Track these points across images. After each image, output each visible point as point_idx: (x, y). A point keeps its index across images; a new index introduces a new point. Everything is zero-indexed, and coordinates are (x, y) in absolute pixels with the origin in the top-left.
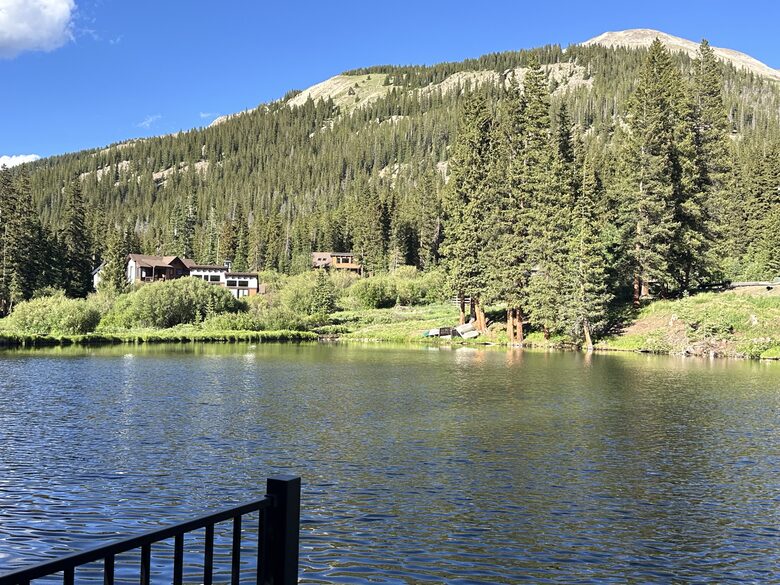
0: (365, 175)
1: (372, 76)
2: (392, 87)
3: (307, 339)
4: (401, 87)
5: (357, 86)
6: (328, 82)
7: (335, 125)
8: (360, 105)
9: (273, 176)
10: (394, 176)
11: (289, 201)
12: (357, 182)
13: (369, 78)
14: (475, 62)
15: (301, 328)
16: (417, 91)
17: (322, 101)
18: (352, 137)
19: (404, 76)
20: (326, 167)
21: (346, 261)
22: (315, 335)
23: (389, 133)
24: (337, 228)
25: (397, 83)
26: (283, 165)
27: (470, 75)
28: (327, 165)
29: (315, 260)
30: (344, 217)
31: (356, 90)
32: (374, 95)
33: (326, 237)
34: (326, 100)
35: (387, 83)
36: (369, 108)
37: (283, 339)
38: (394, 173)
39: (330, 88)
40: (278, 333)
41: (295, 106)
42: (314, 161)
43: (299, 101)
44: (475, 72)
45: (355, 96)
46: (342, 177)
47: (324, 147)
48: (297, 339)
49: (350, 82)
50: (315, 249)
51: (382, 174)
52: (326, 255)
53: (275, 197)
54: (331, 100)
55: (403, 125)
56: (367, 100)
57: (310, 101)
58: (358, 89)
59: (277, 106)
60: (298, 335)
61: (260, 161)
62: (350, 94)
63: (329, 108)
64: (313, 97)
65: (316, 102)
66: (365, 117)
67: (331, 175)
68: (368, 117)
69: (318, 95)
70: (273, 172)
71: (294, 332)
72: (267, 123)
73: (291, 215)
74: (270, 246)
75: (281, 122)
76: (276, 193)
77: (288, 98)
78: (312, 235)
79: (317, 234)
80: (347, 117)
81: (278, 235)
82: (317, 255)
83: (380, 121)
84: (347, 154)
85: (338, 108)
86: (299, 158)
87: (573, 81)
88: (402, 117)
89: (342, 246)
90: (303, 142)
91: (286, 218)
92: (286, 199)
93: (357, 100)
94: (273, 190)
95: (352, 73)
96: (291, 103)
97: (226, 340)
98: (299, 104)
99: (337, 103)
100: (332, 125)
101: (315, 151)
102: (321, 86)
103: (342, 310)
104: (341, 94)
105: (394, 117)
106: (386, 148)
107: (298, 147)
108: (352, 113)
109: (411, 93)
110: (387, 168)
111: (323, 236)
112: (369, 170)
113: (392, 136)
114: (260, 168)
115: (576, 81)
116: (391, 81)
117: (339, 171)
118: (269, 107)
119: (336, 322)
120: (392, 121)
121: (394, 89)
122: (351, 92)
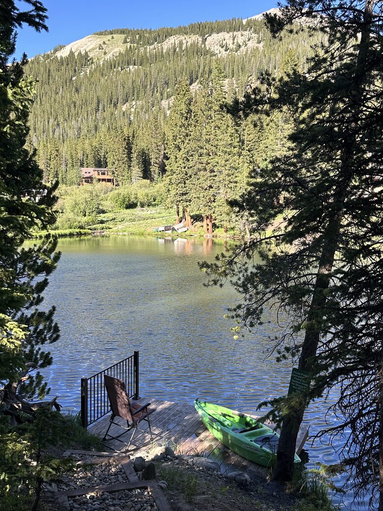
0: (112, 109)
1: (114, 36)
2: (129, 45)
3: (85, 234)
4: (135, 45)
5: (104, 43)
6: (84, 40)
7: (90, 71)
8: (107, 57)
9: (49, 109)
10: (133, 110)
11: (61, 126)
12: (107, 114)
13: (113, 38)
14: (185, 28)
15: (81, 227)
16: (146, 48)
17: (80, 53)
18: (102, 80)
19: (137, 36)
20: (85, 103)
21: (104, 174)
22: (90, 231)
23: (128, 79)
24: (96, 151)
25: (132, 42)
26: (55, 100)
27: (182, 38)
28: (86, 101)
29: (83, 173)
30: (101, 144)
31: (104, 46)
32: (117, 50)
33: (89, 157)
34: (83, 53)
35: (125, 42)
36: (114, 60)
37: (71, 235)
38: (132, 107)
39: (85, 44)
40: (68, 231)
41: (61, 57)
42: (76, 98)
43: (64, 53)
44: (185, 36)
45: (103, 51)
46: (97, 110)
47: (83, 88)
48: (79, 234)
49: (99, 40)
50: (82, 165)
51: (124, 108)
52: (91, 169)
53: (51, 124)
54: (86, 53)
55: (137, 72)
56: (112, 53)
57: (72, 53)
58: (105, 46)
59: (48, 57)
60: (80, 232)
61: (38, 98)
62: (100, 49)
63: (85, 59)
64: (73, 50)
65: (76, 54)
66: (111, 66)
67: (89, 109)
68: (113, 67)
69: (77, 50)
70: (48, 105)
71: (78, 230)
72: (42, 69)
73: (63, 136)
74: (52, 163)
75: (52, 68)
76: (51, 120)
77: (56, 51)
78: (80, 155)
79: (83, 155)
80: (98, 66)
81: (57, 156)
82: (84, 169)
83: (122, 70)
84: (100, 93)
85: (91, 59)
86: (67, 95)
87: (250, 44)
88: (136, 67)
89: (100, 163)
90: (68, 84)
91: (59, 139)
92: (58, 125)
93: (105, 53)
94: (49, 118)
95: (101, 34)
96: (59, 54)
97: (37, 238)
98: (64, 56)
99: (91, 55)
100: (88, 71)
101: (77, 90)
102: (79, 43)
103: (106, 212)
104: (93, 49)
105: (131, 67)
106: (126, 90)
107: (65, 86)
108: (101, 63)
109: (142, 50)
110: (128, 104)
111: (87, 157)
112: (115, 105)
113: (130, 81)
114: (39, 102)
115: (252, 44)
116: (128, 40)
117: (94, 105)
118: (43, 57)
119: (102, 222)
120: (130, 70)
121: (130, 46)
122: (100, 48)
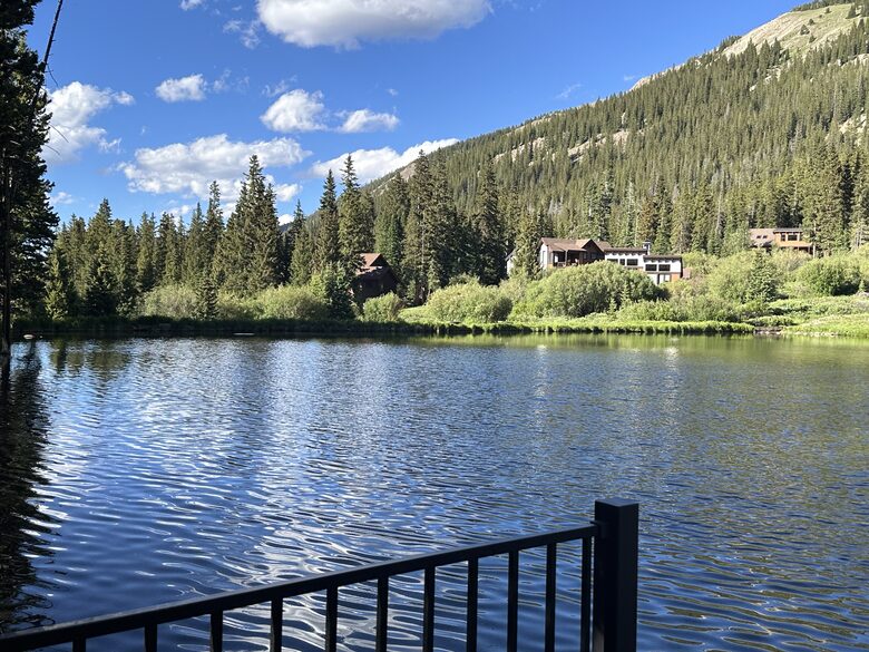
0: (820, 131)
1: (831, 8)
2: (858, 19)
3: (740, 332)
5: (812, 22)
6: (774, 22)
7: (783, 73)
8: (816, 45)
9: (704, 141)
10: (860, 130)
11: (723, 169)
12: (810, 140)
13: (828, 11)
15: (732, 319)
17: (766, 45)
18: (804, 85)
20: (770, 125)
21: (794, 238)
22: (750, 327)
23: (854, 77)
24: (781, 199)
25: (865, 13)
26: (716, 128)
28: (772, 122)
29: (753, 238)
30: (791, 185)
31: (811, 28)
32: (835, 31)
33: (767, 210)
34: (771, 44)
35: (852, 14)
36: (827, 48)
37: (710, 331)
38: (860, 126)
39: (780, 29)
40: (704, 324)
41: (732, 56)
42: (755, 119)
43: (738, 49)
45: (809, 36)
46: (791, 135)
47: (768, 101)
48: (728, 332)
49: (803, 19)
50: (753, 225)
51: (843, 129)
52: (769, 232)
53: (705, 166)
54: (777, 43)
56: (824, 38)
57: (752, 47)
58: (813, 27)
59: (710, 58)
60: (729, 327)
61: (688, 124)
62: (802, 33)
63: (775, 53)
64: (754, 42)
65: (759, 48)
66: (823, 59)
67: (776, 135)
68: (826, 61)
69: (761, 40)
70: (703, 136)
71: (723, 323)
72: (697, 79)
73: (725, 186)
74: (697, 223)
75: (714, 76)
76: (707, 160)
77: (724, 46)
78: (750, 208)
79: (756, 207)
80: (798, 62)
81: (708, 210)
82: (756, 232)
83: (842, 63)
84: (798, 107)
85: (787, 52)
86: (736, 116)
89: (788, 220)
90: (741, 97)
91: (718, 190)
92: (718, 167)
93: (812, 39)
94: (703, 158)
95: (806, 8)
96: (728, 53)
97: (642, 332)
98: (737, 53)
99: (785, 46)
100: (779, 74)
101: (757, 107)
102: (765, 27)
103: (787, 298)
104: (790, 35)
105: (861, 57)
106: (849, 96)
107: (735, 104)
108: (804, 57)
110: (851, 121)
111: (764, 209)
112: (826, 125)
113: (858, 80)
114: (688, 133)
116: (857, 12)
117: (786, 128)
118: (701, 60)
119: (778, 312)
120: (858, 62)
121: (862, 21)
122: (804, 31)
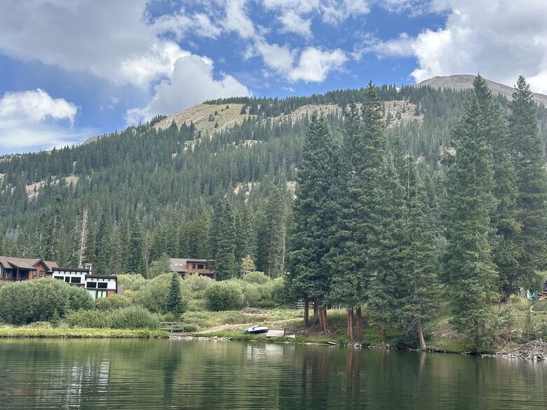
0: (221, 192)
1: (230, 105)
2: (247, 116)
4: (256, 116)
5: (216, 113)
7: (196, 146)
8: (219, 130)
10: (247, 193)
11: (151, 213)
13: (228, 107)
14: (321, 96)
16: (270, 119)
17: (184, 125)
18: (211, 157)
19: (259, 106)
20: (186, 183)
21: (201, 267)
23: (244, 155)
25: (252, 112)
26: (147, 180)
27: (317, 108)
29: (172, 265)
32: (232, 122)
34: (189, 125)
35: (243, 112)
36: (227, 133)
38: (248, 190)
39: (193, 115)
41: (160, 129)
42: (174, 178)
43: (164, 125)
44: (321, 106)
45: (215, 122)
46: (201, 193)
47: (185, 165)
49: (210, 110)
50: (172, 256)
51: (236, 191)
52: (183, 261)
54: (192, 125)
55: (256, 149)
56: (224, 126)
57: (174, 125)
58: (218, 117)
59: (144, 129)
62: (210, 121)
63: (191, 132)
64: (176, 122)
65: (179, 127)
67: (191, 191)
69: (181, 121)
72: (134, 143)
73: (152, 225)
75: (147, 142)
77: (154, 122)
80: (206, 140)
82: (174, 261)
83: (237, 145)
84: (206, 172)
85: (199, 132)
87: (405, 116)
88: (256, 142)
90: (166, 161)
91: (148, 228)
93: (216, 126)
95: (213, 103)
96: (157, 127)
98: (164, 128)
99: (198, 127)
100: (193, 147)
101: (177, 169)
102: (184, 112)
104: (202, 121)
105: (249, 141)
106: (241, 168)
108: (211, 137)
109: (264, 122)
110: (241, 186)
112: (225, 187)
113: (247, 158)
116: (247, 111)
117: (197, 187)
118: (137, 130)
120: (247, 145)
121: (250, 117)
122: (211, 119)
